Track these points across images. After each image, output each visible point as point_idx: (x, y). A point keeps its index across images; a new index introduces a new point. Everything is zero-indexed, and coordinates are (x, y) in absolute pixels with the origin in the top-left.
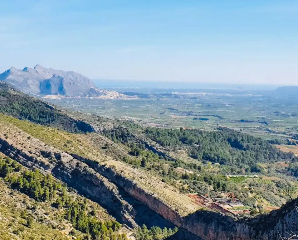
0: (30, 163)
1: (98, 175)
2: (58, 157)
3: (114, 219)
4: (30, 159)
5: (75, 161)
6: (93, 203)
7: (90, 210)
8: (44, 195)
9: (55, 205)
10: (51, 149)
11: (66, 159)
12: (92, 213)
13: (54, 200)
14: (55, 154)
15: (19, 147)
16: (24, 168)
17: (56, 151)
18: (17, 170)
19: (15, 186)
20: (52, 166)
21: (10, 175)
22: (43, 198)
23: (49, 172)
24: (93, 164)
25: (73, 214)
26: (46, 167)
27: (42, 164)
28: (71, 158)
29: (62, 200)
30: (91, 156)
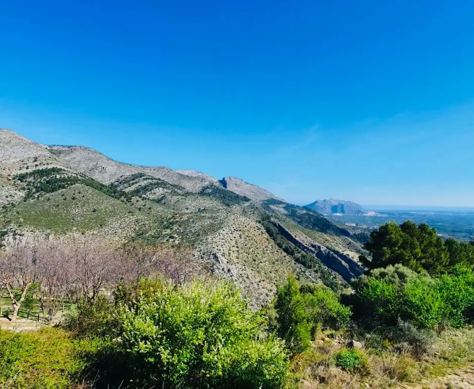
0: (306, 250)
1: (339, 258)
2: (319, 247)
3: (346, 282)
4: (306, 248)
5: (328, 250)
6: (336, 273)
7: (334, 276)
8: (311, 266)
9: (316, 272)
10: (317, 244)
11: (323, 249)
12: (335, 278)
13: (315, 269)
14: (318, 246)
15: (301, 242)
16: (303, 252)
17: (319, 245)
18: (299, 253)
19: (297, 260)
20: (316, 252)
21: (296, 255)
22: (310, 267)
23: (314, 255)
24: (337, 253)
25: (324, 276)
26: (314, 252)
27: (311, 251)
28: (326, 248)
29: (319, 269)
30: (337, 249)
